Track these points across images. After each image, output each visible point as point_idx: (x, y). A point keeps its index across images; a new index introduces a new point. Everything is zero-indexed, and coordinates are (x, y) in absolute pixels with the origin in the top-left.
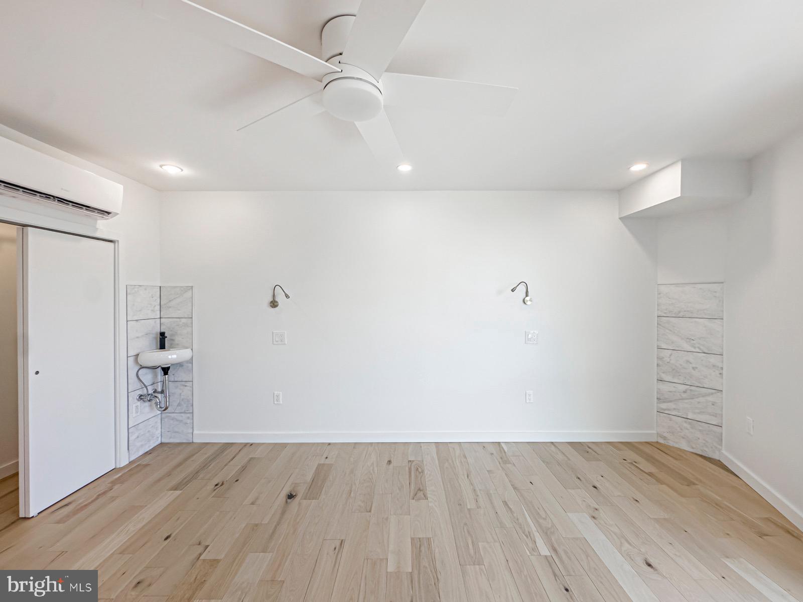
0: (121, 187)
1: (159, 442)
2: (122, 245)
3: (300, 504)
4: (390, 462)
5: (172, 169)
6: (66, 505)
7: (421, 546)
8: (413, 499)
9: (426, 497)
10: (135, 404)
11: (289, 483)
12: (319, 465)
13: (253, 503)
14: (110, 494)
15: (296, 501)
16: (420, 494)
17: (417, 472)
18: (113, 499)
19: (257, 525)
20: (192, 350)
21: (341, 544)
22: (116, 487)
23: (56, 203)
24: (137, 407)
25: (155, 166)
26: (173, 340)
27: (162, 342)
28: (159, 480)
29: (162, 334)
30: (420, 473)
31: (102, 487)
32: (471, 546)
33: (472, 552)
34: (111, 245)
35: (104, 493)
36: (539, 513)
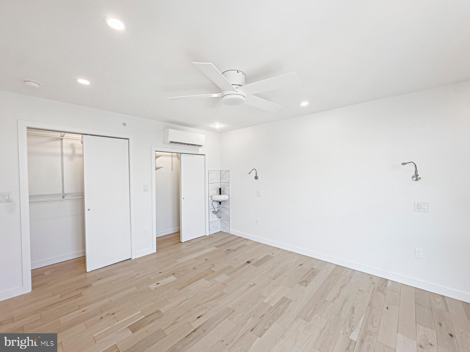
0: (204, 136)
1: (220, 230)
2: (206, 156)
3: (250, 266)
4: (301, 265)
5: (218, 126)
6: (190, 242)
7: (285, 301)
8: (299, 283)
9: (306, 286)
10: (211, 214)
11: (251, 258)
12: (268, 255)
13: (234, 260)
14: (201, 243)
15: (249, 264)
16: (305, 283)
17: (312, 274)
18: (200, 244)
19: (231, 267)
20: (229, 196)
21: (254, 285)
22: (203, 241)
23: (187, 145)
24: (212, 215)
25: (212, 126)
26: (224, 191)
27: (220, 192)
28: (214, 243)
29: (220, 189)
30: (313, 275)
31: (199, 240)
32: (310, 313)
33: (308, 315)
34: (204, 156)
35: (199, 242)
36: (373, 323)
